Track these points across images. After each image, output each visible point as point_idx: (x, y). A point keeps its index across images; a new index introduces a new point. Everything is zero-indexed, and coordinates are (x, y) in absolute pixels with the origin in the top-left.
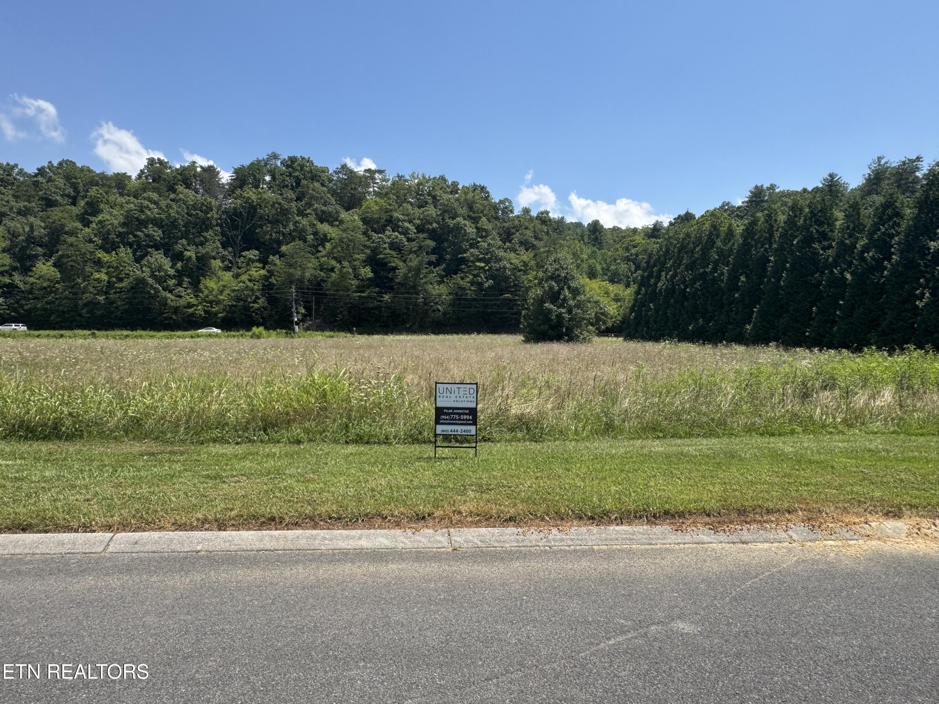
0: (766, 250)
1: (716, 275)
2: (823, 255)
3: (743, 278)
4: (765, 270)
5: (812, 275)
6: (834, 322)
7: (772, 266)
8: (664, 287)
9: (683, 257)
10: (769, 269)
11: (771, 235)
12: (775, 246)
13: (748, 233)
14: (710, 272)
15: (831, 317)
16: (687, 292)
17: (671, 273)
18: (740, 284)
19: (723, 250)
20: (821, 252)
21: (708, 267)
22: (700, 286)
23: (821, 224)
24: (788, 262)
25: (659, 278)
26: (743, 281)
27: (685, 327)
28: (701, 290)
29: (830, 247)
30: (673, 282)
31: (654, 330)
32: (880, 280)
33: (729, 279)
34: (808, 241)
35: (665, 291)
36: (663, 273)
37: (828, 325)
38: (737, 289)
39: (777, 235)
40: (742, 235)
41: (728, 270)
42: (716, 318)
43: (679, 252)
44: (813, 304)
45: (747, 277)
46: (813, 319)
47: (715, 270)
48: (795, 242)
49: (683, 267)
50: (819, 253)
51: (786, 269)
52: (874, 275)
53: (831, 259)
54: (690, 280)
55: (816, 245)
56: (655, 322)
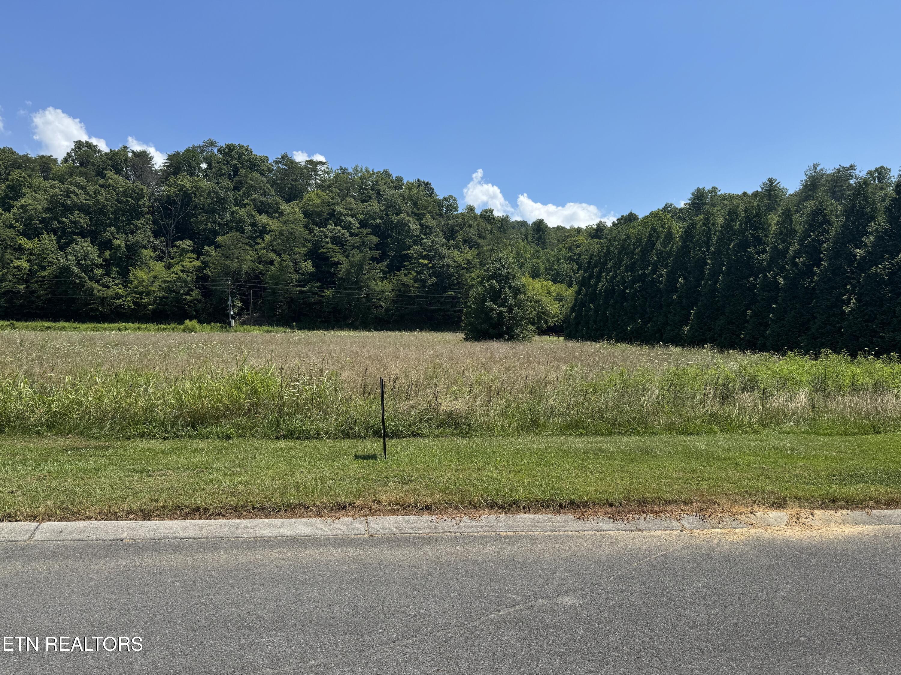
0: (704, 253)
1: (655, 276)
2: (757, 259)
3: (681, 280)
4: (702, 272)
5: (747, 278)
6: (767, 325)
7: (709, 269)
8: (604, 288)
9: (623, 260)
10: (707, 271)
11: (709, 239)
12: (712, 249)
13: (687, 236)
14: (649, 273)
15: (765, 320)
16: (626, 293)
17: (611, 274)
18: (678, 286)
19: (662, 251)
20: (756, 256)
21: (647, 269)
22: (639, 287)
23: (756, 229)
24: (724, 265)
25: (599, 278)
26: (681, 283)
27: (624, 327)
28: (640, 291)
29: (764, 251)
30: (613, 283)
31: (594, 330)
32: (810, 285)
33: (667, 279)
34: (743, 245)
35: (604, 292)
36: (604, 274)
37: (762, 328)
38: (676, 291)
39: (714, 238)
40: (681, 237)
41: (666, 272)
42: (654, 319)
43: (620, 253)
44: (748, 307)
45: (684, 279)
46: (748, 322)
47: (654, 271)
48: (731, 246)
49: (623, 268)
50: (753, 257)
51: (722, 272)
52: (805, 280)
53: (765, 264)
54: (629, 281)
55: (751, 250)
56: (595, 322)
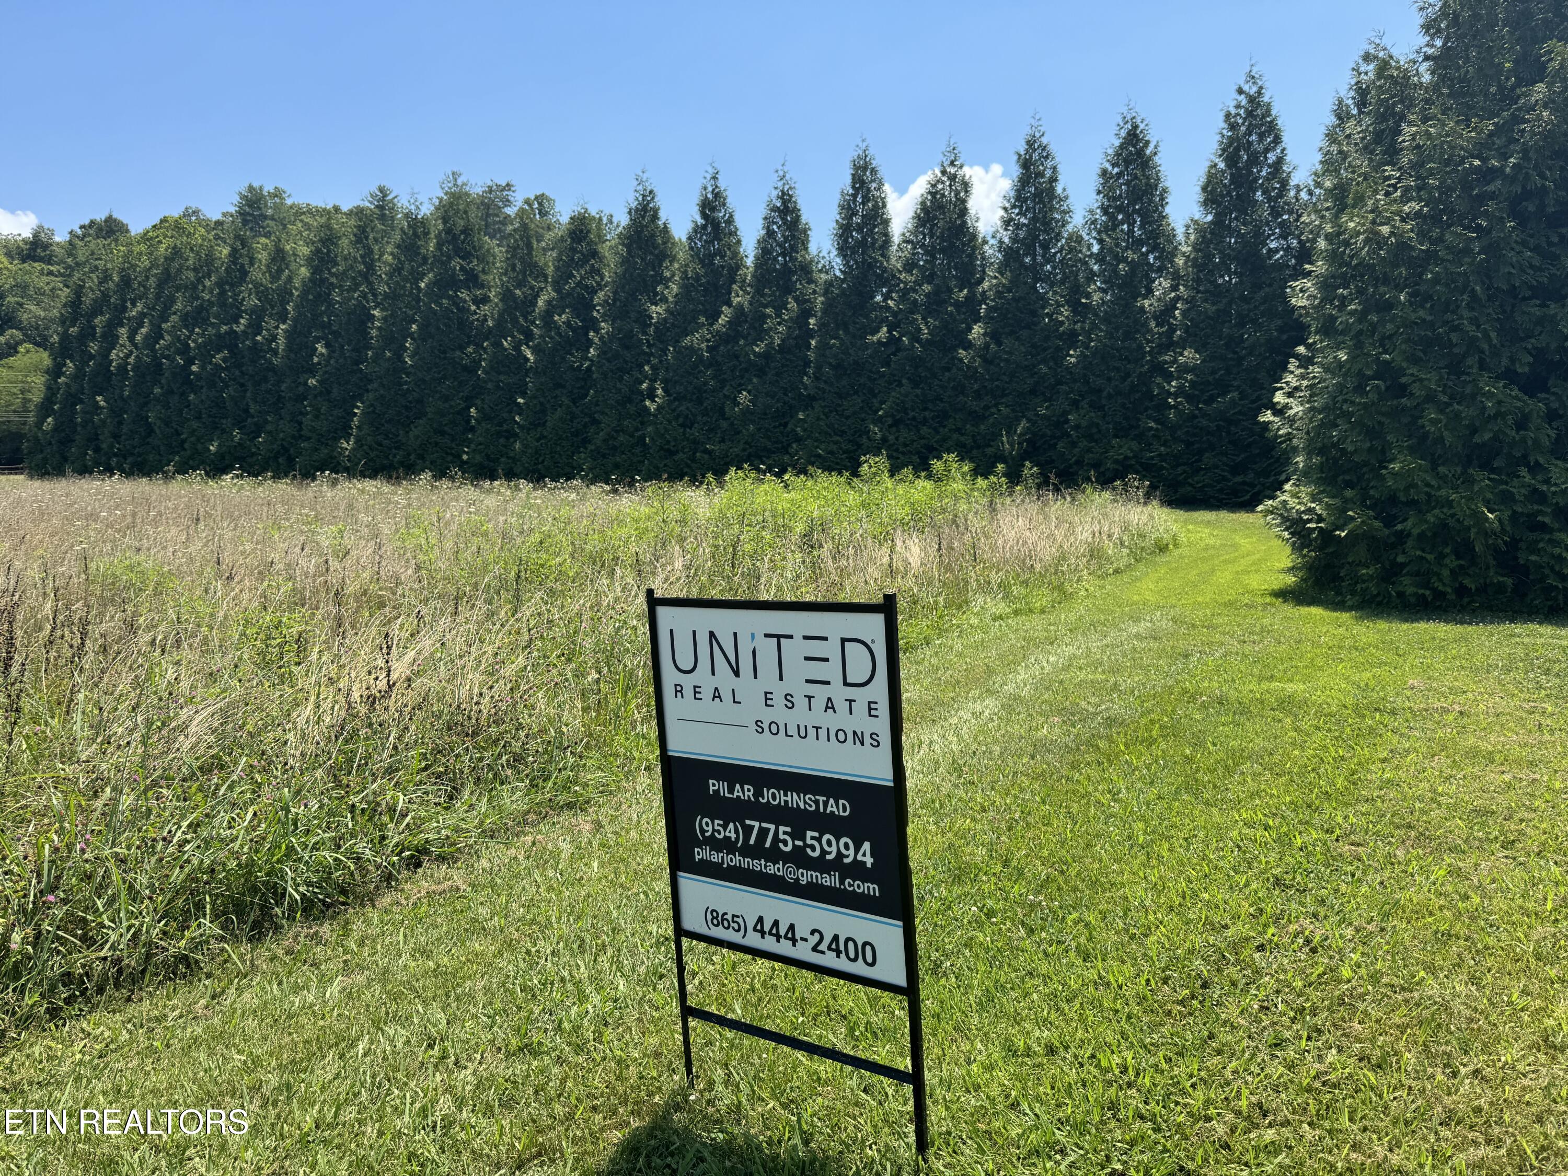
0: (365, 296)
1: (259, 338)
2: (476, 313)
3: (321, 348)
4: (365, 334)
5: (462, 348)
6: (511, 435)
7: (379, 329)
8: (131, 360)
9: (172, 300)
10: (374, 333)
11: (370, 267)
12: (383, 288)
13: (321, 260)
14: (244, 332)
15: (505, 427)
16: (193, 373)
17: (144, 330)
18: (316, 360)
19: (267, 289)
20: (473, 308)
21: (238, 323)
22: (224, 360)
23: (466, 256)
24: (414, 321)
25: (110, 339)
26: (322, 354)
27: (199, 446)
28: (226, 368)
29: (485, 300)
30: (153, 350)
31: (115, 455)
32: (582, 365)
33: (289, 347)
34: (447, 283)
35: (136, 368)
36: (123, 331)
37: (502, 441)
38: (311, 370)
39: (382, 270)
40: (309, 260)
41: (285, 331)
42: (269, 427)
43: (160, 286)
44: (469, 401)
45: (327, 346)
46: (472, 429)
47: (255, 327)
48: (423, 285)
49: (174, 318)
50: (469, 310)
51: (411, 335)
52: (572, 355)
53: (490, 323)
55: (463, 294)
